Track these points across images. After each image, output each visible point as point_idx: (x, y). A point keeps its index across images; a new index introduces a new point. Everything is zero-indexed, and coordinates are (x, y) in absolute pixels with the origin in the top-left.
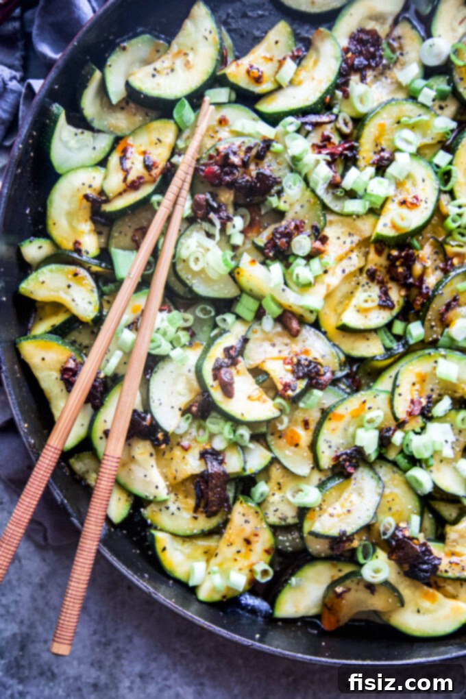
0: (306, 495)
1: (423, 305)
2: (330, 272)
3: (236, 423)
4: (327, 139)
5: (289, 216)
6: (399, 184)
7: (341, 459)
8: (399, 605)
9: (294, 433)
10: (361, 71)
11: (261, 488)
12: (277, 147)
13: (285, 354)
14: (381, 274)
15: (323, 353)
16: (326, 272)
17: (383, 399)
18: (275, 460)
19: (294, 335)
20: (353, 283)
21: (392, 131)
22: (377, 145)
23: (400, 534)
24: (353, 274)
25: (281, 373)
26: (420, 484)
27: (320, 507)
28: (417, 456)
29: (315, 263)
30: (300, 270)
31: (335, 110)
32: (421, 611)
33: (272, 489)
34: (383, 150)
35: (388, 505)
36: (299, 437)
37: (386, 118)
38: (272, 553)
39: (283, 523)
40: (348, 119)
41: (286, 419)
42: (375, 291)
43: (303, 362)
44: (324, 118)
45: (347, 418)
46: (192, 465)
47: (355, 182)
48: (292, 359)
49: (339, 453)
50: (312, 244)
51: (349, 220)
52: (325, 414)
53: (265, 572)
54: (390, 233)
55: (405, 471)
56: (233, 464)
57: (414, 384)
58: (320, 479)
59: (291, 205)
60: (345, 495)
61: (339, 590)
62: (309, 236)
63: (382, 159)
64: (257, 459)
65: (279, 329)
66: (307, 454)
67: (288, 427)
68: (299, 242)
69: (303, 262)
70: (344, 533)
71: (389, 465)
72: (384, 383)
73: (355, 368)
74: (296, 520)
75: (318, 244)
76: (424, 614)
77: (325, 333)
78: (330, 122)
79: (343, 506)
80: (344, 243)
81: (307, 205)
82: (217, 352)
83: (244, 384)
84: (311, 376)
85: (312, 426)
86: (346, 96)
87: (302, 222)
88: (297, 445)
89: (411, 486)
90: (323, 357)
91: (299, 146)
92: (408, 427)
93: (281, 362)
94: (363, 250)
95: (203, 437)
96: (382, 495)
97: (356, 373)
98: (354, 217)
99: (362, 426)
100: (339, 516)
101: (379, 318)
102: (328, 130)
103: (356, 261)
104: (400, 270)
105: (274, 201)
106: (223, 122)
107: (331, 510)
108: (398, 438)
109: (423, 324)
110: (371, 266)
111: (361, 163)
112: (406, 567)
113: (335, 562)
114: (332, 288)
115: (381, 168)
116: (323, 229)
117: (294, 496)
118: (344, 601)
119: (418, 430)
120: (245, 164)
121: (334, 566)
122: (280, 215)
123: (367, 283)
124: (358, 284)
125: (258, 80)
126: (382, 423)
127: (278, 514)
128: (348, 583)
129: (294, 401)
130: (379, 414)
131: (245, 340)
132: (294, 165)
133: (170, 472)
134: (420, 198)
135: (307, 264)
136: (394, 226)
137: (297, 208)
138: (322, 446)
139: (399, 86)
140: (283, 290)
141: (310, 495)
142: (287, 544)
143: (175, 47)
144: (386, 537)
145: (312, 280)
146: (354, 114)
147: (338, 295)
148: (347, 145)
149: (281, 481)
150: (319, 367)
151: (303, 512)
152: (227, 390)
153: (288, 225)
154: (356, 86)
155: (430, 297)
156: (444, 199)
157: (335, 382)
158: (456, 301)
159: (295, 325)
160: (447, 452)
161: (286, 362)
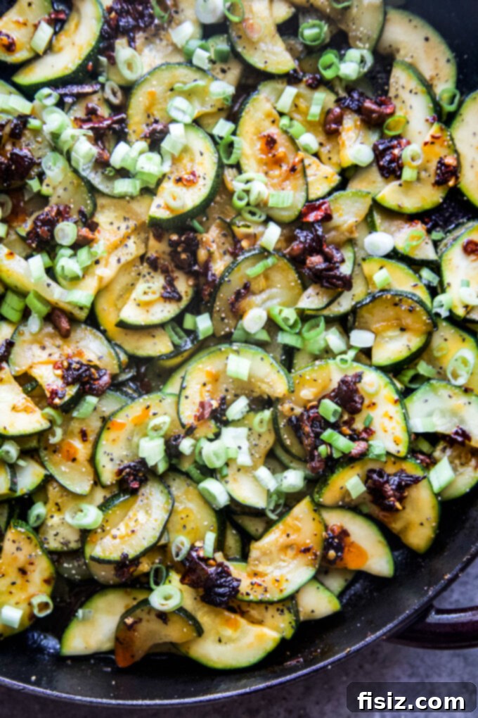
0: (85, 515)
1: (210, 294)
2: (102, 262)
4: (92, 112)
5: (53, 201)
6: (176, 160)
7: (124, 474)
8: (195, 634)
9: (71, 446)
10: (128, 32)
11: (38, 510)
12: (34, 123)
13: (56, 357)
14: (165, 261)
15: (100, 354)
16: (97, 262)
17: (170, 401)
19: (65, 335)
20: (133, 274)
21: (166, 100)
22: (149, 116)
23: (194, 554)
24: (130, 264)
25: (49, 378)
26: (214, 498)
27: (103, 528)
28: (210, 466)
29: (83, 253)
30: (67, 263)
31: (101, 79)
32: (223, 640)
33: (50, 511)
34: (156, 122)
35: (182, 522)
36: (76, 451)
37: (156, 86)
38: (53, 582)
39: (65, 548)
40: (116, 88)
41: (59, 432)
42: (159, 282)
43: (74, 366)
44: (87, 89)
45: (129, 426)
47: (123, 160)
48: (62, 363)
49: (122, 467)
50: (78, 231)
51: (122, 202)
52: (105, 421)
53: (44, 606)
54: (163, 214)
55: (198, 482)
57: (205, 385)
58: (105, 497)
59: (54, 188)
60: (131, 514)
61: (129, 621)
62: (76, 223)
63: (154, 132)
64: (30, 477)
65: (50, 329)
66: (86, 468)
67: (63, 440)
68: (62, 230)
69: (70, 252)
70: (125, 557)
71: (183, 478)
72: (173, 387)
73: (143, 369)
74: (79, 545)
75: (85, 231)
76: (226, 643)
77: (104, 332)
78: (95, 92)
79: (127, 526)
80: (119, 228)
81: (70, 188)
83: (9, 394)
84: (83, 380)
85: (91, 438)
86: (112, 61)
87: (67, 207)
88: (74, 460)
89: (207, 499)
90: (100, 358)
91: (55, 120)
92: (198, 433)
93: (51, 367)
94: (143, 235)
96: (171, 512)
97: (145, 375)
98: (128, 198)
99: (145, 435)
100: (122, 538)
101: (165, 312)
102: (94, 102)
103: (133, 248)
104: (184, 256)
105: (35, 185)
107: (114, 532)
108: (186, 445)
109: (211, 317)
110: (152, 254)
111: (132, 137)
112: (201, 591)
113: (129, 590)
114: (106, 281)
115: (155, 141)
116: (93, 214)
117: (73, 517)
118: (136, 634)
119: (211, 436)
121: (127, 594)
122: (43, 200)
123: (149, 273)
124: (139, 274)
125: (9, 48)
126: (169, 429)
127: (60, 538)
128: (138, 612)
129: (67, 409)
130: (164, 420)
131: (10, 345)
132: (55, 143)
134: (197, 174)
135: (75, 255)
136: (168, 208)
137: (60, 191)
138: (102, 459)
139: (177, 49)
140: (49, 285)
141: (90, 516)
142: (74, 572)
144: (179, 559)
145: (80, 273)
146: (122, 83)
147: (117, 288)
148: (116, 118)
149: (59, 501)
150: (93, 370)
151: (85, 534)
153: (50, 210)
154: (122, 50)
155: (216, 286)
156: (229, 174)
157: (116, 385)
158: (246, 289)
159: (65, 324)
160: (244, 459)
161: (56, 366)
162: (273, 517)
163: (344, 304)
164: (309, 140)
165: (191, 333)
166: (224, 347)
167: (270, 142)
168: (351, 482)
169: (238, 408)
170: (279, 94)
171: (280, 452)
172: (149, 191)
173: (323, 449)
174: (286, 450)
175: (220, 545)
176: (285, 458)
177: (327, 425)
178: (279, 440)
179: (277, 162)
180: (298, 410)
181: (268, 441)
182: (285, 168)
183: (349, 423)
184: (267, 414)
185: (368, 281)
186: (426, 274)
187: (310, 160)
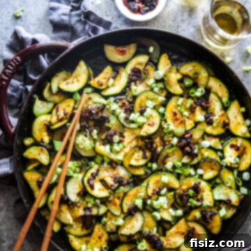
1: (156, 157)
2: (126, 147)
3: (95, 198)
4: (124, 104)
5: (112, 129)
6: (148, 118)
9: (115, 201)
10: (135, 81)
11: (104, 219)
12: (108, 107)
13: (111, 175)
14: (143, 147)
16: (124, 147)
17: (144, 189)
18: (108, 211)
20: (134, 151)
21: (145, 101)
22: (140, 105)
23: (150, 234)
24: (133, 148)
25: (110, 181)
26: (156, 217)
27: (124, 226)
28: (156, 208)
29: (121, 145)
30: (116, 147)
31: (127, 94)
33: (108, 220)
34: (142, 107)
35: (147, 224)
37: (143, 97)
38: (108, 241)
39: (112, 231)
40: (131, 97)
41: (112, 197)
42: (141, 153)
43: (117, 177)
44: (123, 97)
45: (132, 196)
46: (81, 212)
47: (133, 118)
49: (130, 208)
50: (119, 138)
52: (125, 194)
53: (106, 248)
54: (144, 134)
55: (152, 213)
56: (95, 212)
57: (154, 184)
58: (124, 216)
59: (113, 126)
60: (132, 222)
62: (118, 136)
63: (142, 110)
64: (103, 210)
65: (109, 166)
66: (118, 207)
67: (113, 199)
68: (115, 138)
70: (131, 234)
71: (147, 211)
72: (145, 184)
73: (135, 179)
74: (116, 230)
75: (121, 139)
77: (125, 167)
78: (125, 98)
79: (131, 225)
80: (130, 137)
81: (118, 126)
82: (89, 175)
83: (98, 185)
84: (120, 182)
85: (121, 198)
86: (130, 89)
87: (116, 131)
88: (115, 205)
89: (154, 218)
90: (124, 175)
91: (115, 107)
92: (152, 198)
93: (110, 177)
94: (137, 140)
95: (84, 203)
96: (144, 221)
98: (133, 129)
99: (137, 198)
100: (130, 228)
101: (142, 162)
102: (125, 101)
103: (134, 143)
104: (149, 146)
105: (107, 125)
106: (90, 99)
107: (127, 227)
108: (149, 202)
109: (157, 164)
110: (139, 145)
111: (135, 111)
112: (152, 245)
113: (129, 244)
114: (126, 153)
115: (142, 113)
116: (123, 133)
117: (115, 222)
119: (156, 199)
120: (97, 113)
122: (109, 129)
123: (138, 151)
125: (101, 85)
126: (144, 197)
127: (110, 228)
129: (114, 191)
130: (142, 194)
131: (98, 171)
132: (113, 113)
133: (74, 215)
134: (154, 123)
135: (118, 145)
136: (146, 132)
138: (124, 205)
139: (148, 86)
140: (110, 154)
141: (120, 222)
142: (113, 238)
143: (74, 75)
144: (146, 235)
145: (120, 150)
146: (133, 95)
147: (129, 155)
148: (131, 106)
149: (111, 217)
150: (122, 179)
151: (118, 227)
152: (92, 187)
153: (111, 132)
154: (133, 87)
155: (159, 155)
156: (163, 123)
157: (128, 183)
158: (167, 156)
159: (114, 165)
160: (165, 206)
161: (112, 177)
162: (173, 223)
163: (195, 161)
164: (186, 113)
165: (150, 168)
166: (160, 173)
167: (175, 114)
168: (197, 214)
169: (164, 191)
170: (178, 100)
171: (175, 204)
172: (140, 127)
173: (189, 204)
174: (178, 204)
175: (158, 232)
176: (177, 206)
177: (190, 197)
178: (175, 201)
179: (177, 120)
180: (182, 192)
181: (172, 201)
182: (179, 121)
183: (196, 196)
184: (172, 193)
185: (202, 155)
186: (219, 153)
187: (186, 119)
